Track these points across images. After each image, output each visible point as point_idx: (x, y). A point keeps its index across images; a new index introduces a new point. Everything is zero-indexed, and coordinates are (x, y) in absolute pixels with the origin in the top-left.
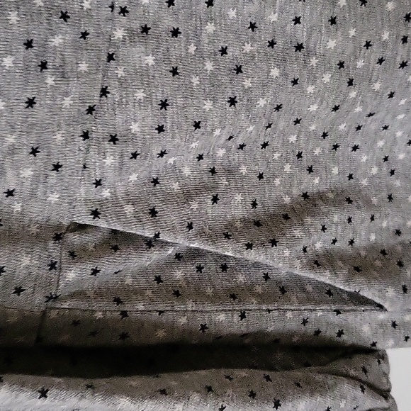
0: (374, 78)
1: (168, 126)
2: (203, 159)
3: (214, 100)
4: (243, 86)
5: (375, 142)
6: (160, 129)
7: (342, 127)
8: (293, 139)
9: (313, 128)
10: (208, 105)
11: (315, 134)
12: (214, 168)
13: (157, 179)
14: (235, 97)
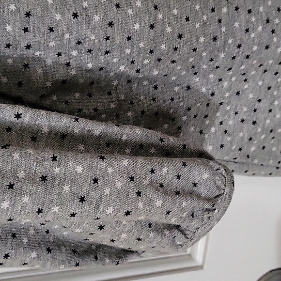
0: (172, 6)
1: (31, 28)
2: (61, 55)
3: (63, 14)
4: (82, 6)
5: (188, 59)
6: (26, 30)
7: (163, 46)
8: (128, 51)
9: (142, 45)
10: (58, 17)
11: (145, 50)
12: (69, 63)
13: (28, 64)
14: (77, 13)
